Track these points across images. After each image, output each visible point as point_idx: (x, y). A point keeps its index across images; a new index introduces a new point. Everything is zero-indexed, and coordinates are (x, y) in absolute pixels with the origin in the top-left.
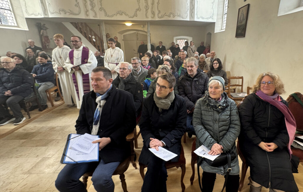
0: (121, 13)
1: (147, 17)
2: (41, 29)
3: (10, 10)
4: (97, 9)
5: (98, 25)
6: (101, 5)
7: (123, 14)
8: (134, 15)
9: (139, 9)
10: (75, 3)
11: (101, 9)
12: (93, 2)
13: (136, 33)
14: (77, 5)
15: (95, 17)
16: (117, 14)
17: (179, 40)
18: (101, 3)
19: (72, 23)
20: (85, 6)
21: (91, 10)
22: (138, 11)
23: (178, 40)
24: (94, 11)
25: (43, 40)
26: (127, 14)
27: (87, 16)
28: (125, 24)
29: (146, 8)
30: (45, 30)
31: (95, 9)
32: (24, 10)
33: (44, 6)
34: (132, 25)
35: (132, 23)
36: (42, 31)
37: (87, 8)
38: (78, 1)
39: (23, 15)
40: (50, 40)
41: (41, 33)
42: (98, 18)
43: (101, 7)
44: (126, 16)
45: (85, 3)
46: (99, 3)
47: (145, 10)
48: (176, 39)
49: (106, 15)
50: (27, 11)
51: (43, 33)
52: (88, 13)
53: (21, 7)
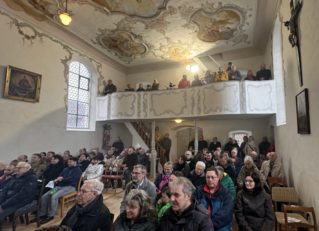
0: (168, 112)
1: (192, 113)
2: (106, 129)
3: (87, 116)
4: (148, 110)
5: (149, 124)
6: (152, 106)
7: (170, 112)
8: (180, 113)
9: (185, 107)
10: (131, 106)
11: (151, 110)
12: (146, 104)
13: (189, 128)
14: (133, 108)
15: (145, 117)
16: (165, 112)
17: (237, 135)
18: (152, 104)
19: (131, 123)
20: (139, 108)
21: (143, 111)
22: (184, 108)
23: (235, 135)
24: (146, 111)
25: (105, 139)
26: (174, 112)
27: (139, 117)
28: (175, 121)
29: (192, 105)
30: (109, 130)
31: (146, 110)
32: (97, 114)
33: (109, 111)
34: (182, 121)
35: (182, 120)
36: (106, 131)
37: (140, 109)
38: (133, 105)
39: (95, 119)
40: (111, 138)
41: (105, 133)
42: (148, 117)
43: (152, 108)
44: (173, 114)
45: (139, 106)
46: (151, 105)
47: (191, 107)
48: (233, 133)
49: (155, 114)
50: (98, 116)
51: (106, 133)
52: (140, 114)
53: (96, 113)
